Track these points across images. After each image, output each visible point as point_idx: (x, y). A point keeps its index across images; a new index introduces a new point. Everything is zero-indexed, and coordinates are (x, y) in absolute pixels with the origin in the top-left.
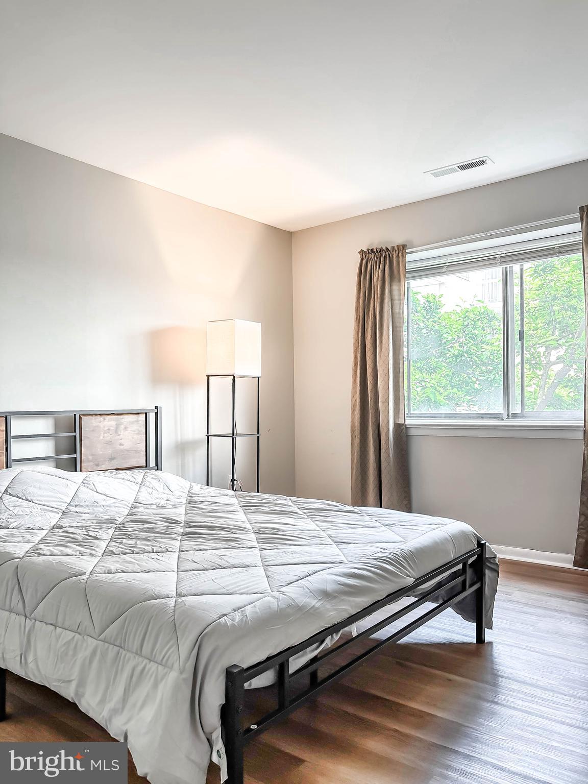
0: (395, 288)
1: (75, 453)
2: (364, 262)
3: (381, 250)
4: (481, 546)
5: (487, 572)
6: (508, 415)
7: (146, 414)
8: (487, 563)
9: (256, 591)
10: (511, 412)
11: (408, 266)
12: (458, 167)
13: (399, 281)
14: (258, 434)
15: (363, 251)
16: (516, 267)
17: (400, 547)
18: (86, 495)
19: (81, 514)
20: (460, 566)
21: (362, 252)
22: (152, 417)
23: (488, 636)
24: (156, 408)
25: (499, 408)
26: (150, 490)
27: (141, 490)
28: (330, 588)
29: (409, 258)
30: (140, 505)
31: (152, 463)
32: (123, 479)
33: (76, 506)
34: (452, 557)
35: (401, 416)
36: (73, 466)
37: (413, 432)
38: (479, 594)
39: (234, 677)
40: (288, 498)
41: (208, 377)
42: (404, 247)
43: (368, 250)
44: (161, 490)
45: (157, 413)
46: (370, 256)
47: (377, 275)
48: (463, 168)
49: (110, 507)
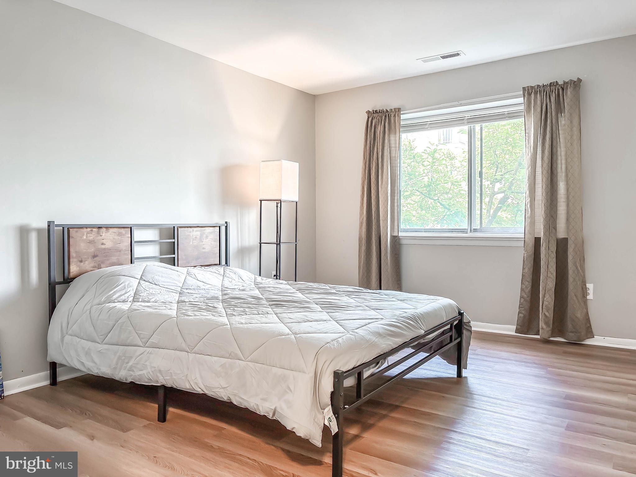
0: (392, 138)
1: (174, 254)
2: (370, 119)
3: (381, 112)
4: (461, 314)
5: (465, 332)
6: (471, 230)
7: (220, 227)
8: (465, 326)
9: (339, 332)
10: (473, 227)
11: (402, 123)
12: (441, 57)
13: (395, 134)
14: (296, 242)
15: (369, 111)
16: (478, 127)
17: (415, 311)
18: (191, 281)
19: (192, 294)
20: (449, 326)
21: (368, 112)
22: (223, 228)
23: (464, 373)
24: (226, 223)
25: (465, 225)
26: (230, 280)
27: (224, 279)
28: (381, 331)
29: (403, 117)
30: (227, 289)
31: (223, 262)
32: (211, 272)
33: (187, 289)
34: (445, 320)
35: (396, 230)
36: (173, 262)
37: (404, 242)
38: (459, 345)
39: (338, 377)
40: (327, 285)
41: (261, 201)
42: (399, 110)
43: (373, 111)
44: (237, 280)
45: (226, 227)
46: (374, 115)
47: (380, 129)
48: (443, 57)
49: (209, 290)
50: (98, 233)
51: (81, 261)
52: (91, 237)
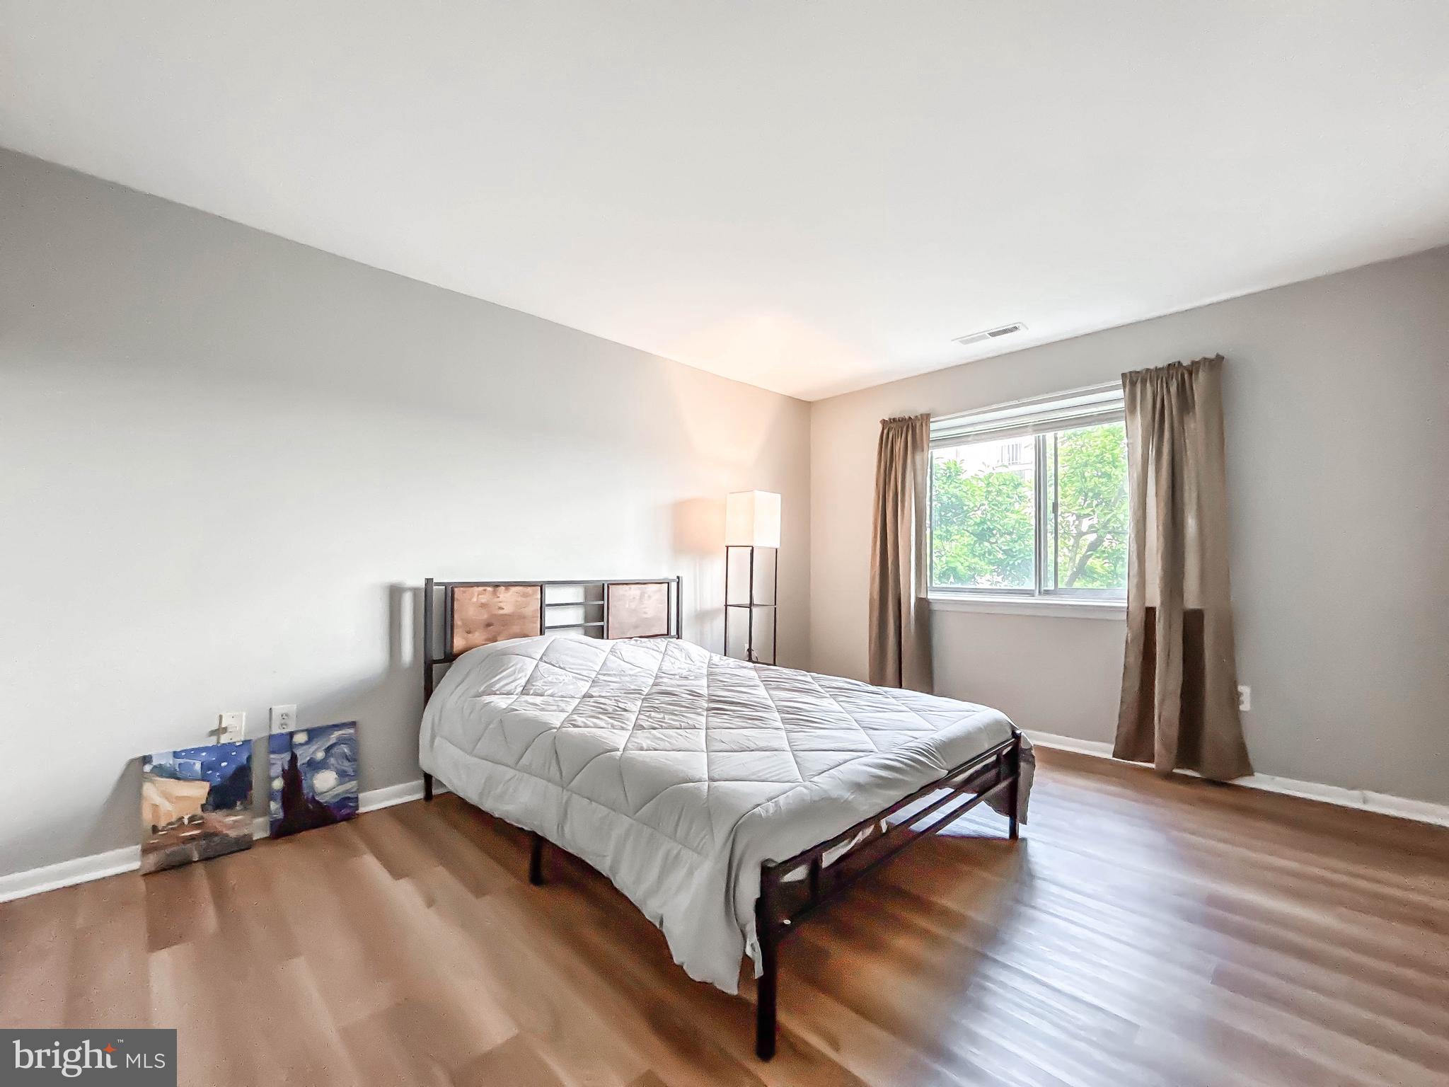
0: (918, 458)
1: (603, 621)
2: (885, 431)
3: (902, 420)
4: (1017, 737)
5: (1023, 765)
6: (1039, 592)
7: (668, 583)
8: (1023, 755)
9: (786, 779)
10: (1043, 588)
11: (932, 435)
12: (989, 334)
13: (923, 451)
14: (775, 604)
15: (884, 420)
16: (1050, 436)
17: (932, 736)
18: (614, 663)
19: (609, 683)
20: (994, 758)
21: (884, 422)
22: (674, 586)
23: (1022, 831)
24: (678, 577)
25: (1030, 584)
26: (673, 660)
27: (665, 659)
28: (862, 780)
29: (933, 426)
30: (664, 675)
31: (673, 632)
32: (647, 648)
33: (604, 675)
34: (987, 747)
35: (923, 590)
36: (600, 633)
37: (935, 607)
38: (1013, 788)
39: (769, 873)
40: (808, 674)
41: (727, 547)
42: (928, 416)
43: (890, 419)
44: (683, 660)
45: (678, 583)
46: (892, 425)
47: (899, 445)
48: (993, 334)
49: (636, 676)
50: (494, 593)
51: (469, 632)
52: (484, 599)
